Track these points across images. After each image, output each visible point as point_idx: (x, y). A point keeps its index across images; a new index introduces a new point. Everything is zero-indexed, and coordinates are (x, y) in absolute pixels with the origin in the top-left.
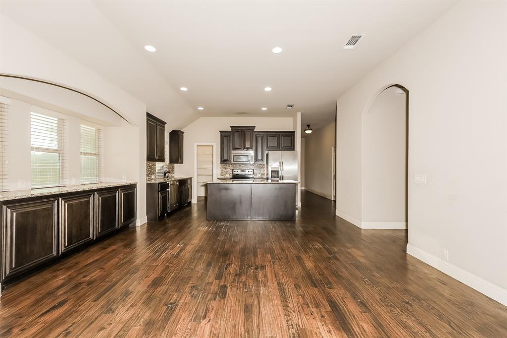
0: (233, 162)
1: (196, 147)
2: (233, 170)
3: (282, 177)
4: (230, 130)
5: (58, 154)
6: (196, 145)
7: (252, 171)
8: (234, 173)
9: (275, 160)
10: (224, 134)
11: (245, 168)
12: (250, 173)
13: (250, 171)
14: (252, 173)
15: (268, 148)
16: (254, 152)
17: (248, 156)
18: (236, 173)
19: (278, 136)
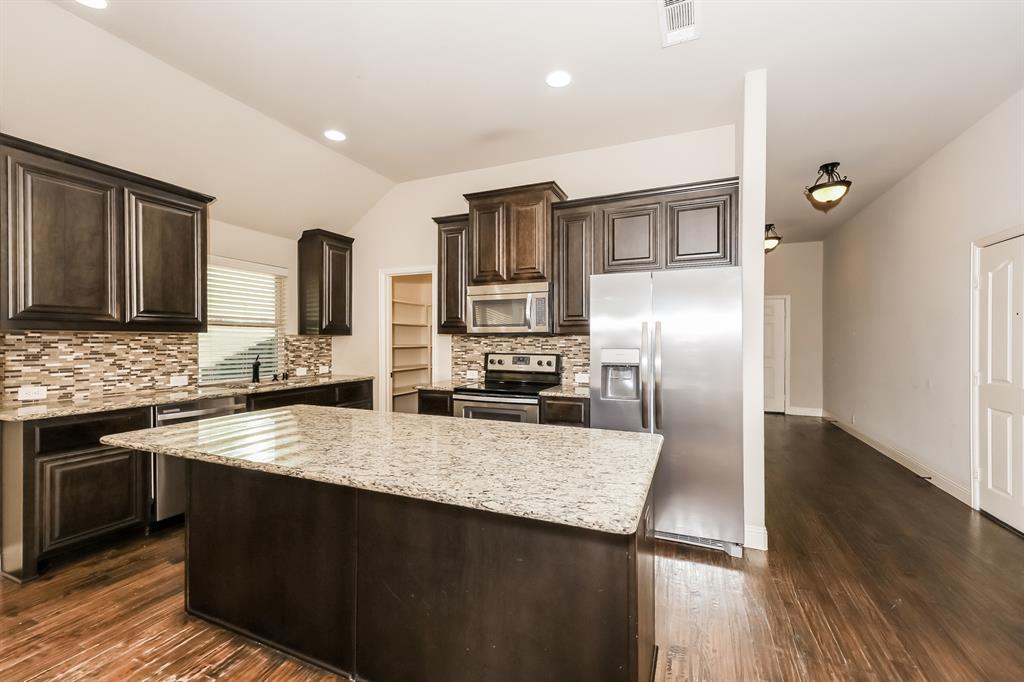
0: (472, 329)
1: (383, 284)
2: (487, 355)
4: (464, 208)
6: (383, 275)
7: (553, 359)
8: (490, 367)
10: (449, 225)
11: (530, 350)
12: (545, 369)
13: (545, 359)
14: (552, 369)
15: (611, 264)
16: (552, 286)
17: (524, 301)
18: (497, 367)
19: (655, 209)
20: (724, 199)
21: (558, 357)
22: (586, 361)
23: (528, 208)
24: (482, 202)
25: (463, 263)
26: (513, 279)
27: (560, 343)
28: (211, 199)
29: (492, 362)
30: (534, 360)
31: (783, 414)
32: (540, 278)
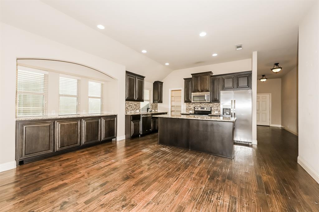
0: (192, 102)
1: (170, 92)
2: (194, 107)
3: (233, 114)
4: (191, 77)
5: (76, 98)
6: (170, 90)
7: (210, 108)
8: (195, 110)
9: (227, 99)
10: (187, 80)
11: (204, 106)
12: (208, 110)
13: (208, 108)
14: (210, 110)
15: (224, 88)
16: (210, 93)
17: (205, 96)
18: (197, 110)
19: (233, 77)
20: (248, 75)
21: (211, 108)
22: (217, 109)
23: (205, 77)
24: (195, 76)
25: (190, 88)
26: (202, 91)
27: (211, 105)
28: (145, 77)
29: (196, 109)
30: (205, 108)
31: (269, 126)
32: (208, 91)
